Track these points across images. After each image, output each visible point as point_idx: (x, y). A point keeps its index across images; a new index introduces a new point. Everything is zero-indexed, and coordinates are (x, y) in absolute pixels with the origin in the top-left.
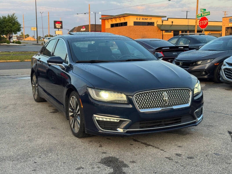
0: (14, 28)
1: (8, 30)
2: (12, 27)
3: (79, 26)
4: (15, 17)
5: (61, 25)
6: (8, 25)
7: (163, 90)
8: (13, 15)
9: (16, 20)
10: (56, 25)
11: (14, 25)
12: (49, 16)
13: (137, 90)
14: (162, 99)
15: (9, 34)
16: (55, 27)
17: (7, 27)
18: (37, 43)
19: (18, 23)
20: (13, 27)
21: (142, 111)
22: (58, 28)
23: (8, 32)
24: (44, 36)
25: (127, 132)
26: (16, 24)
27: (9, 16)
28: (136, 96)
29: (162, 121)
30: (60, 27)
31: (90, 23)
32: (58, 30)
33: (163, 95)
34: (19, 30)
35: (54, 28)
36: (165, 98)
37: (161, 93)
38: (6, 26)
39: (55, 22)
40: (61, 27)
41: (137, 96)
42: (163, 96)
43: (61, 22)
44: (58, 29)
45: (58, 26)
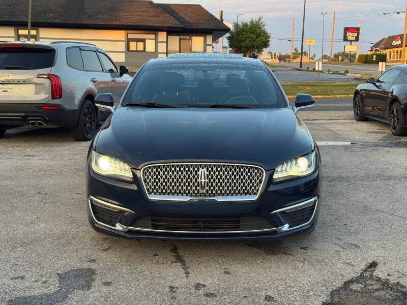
0: (258, 42)
1: (247, 46)
2: (254, 41)
3: (389, 37)
4: (262, 23)
5: (356, 35)
6: (248, 38)
7: (201, 165)
8: (259, 20)
9: (262, 29)
10: (348, 34)
11: (259, 37)
12: (334, 19)
13: (149, 161)
14: (196, 180)
15: (249, 52)
16: (345, 39)
17: (247, 40)
18: (301, 67)
19: (265, 33)
20: (256, 40)
21: (152, 197)
22: (351, 41)
23: (247, 49)
24: (333, 55)
25: (130, 232)
26: (262, 34)
27: (252, 21)
28: (146, 171)
29: (198, 221)
30: (354, 39)
31: (405, 31)
32: (351, 44)
33: (198, 173)
34: (266, 45)
35: (343, 40)
36: (201, 179)
37: (196, 169)
38: (245, 39)
39: (347, 30)
40: (357, 39)
41: (148, 170)
42: (198, 175)
43: (357, 30)
44: (349, 42)
45: (351, 36)
